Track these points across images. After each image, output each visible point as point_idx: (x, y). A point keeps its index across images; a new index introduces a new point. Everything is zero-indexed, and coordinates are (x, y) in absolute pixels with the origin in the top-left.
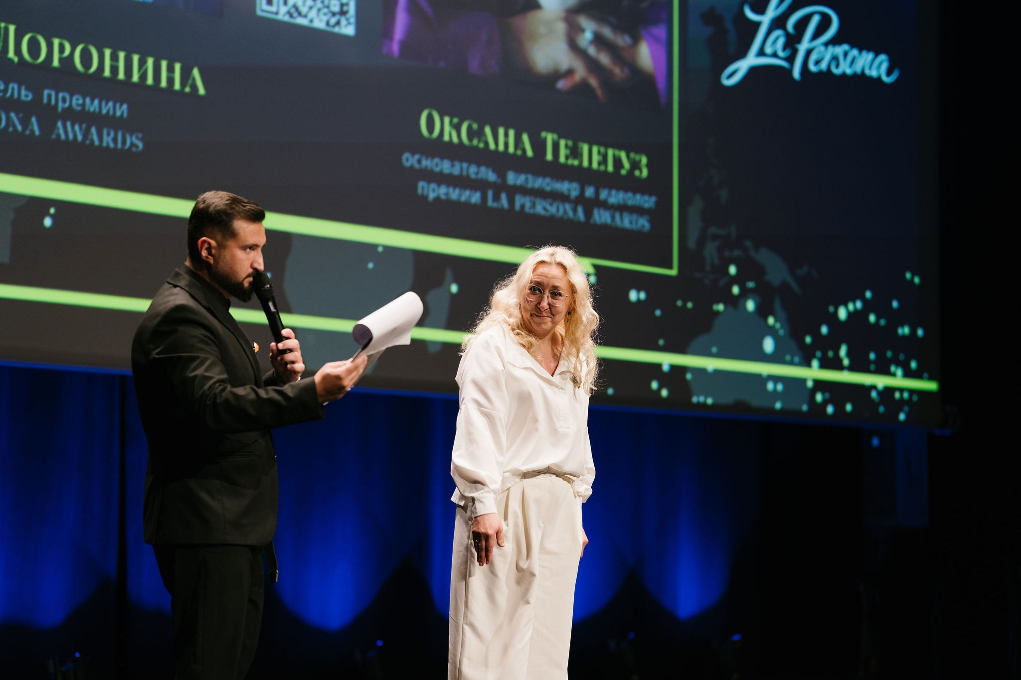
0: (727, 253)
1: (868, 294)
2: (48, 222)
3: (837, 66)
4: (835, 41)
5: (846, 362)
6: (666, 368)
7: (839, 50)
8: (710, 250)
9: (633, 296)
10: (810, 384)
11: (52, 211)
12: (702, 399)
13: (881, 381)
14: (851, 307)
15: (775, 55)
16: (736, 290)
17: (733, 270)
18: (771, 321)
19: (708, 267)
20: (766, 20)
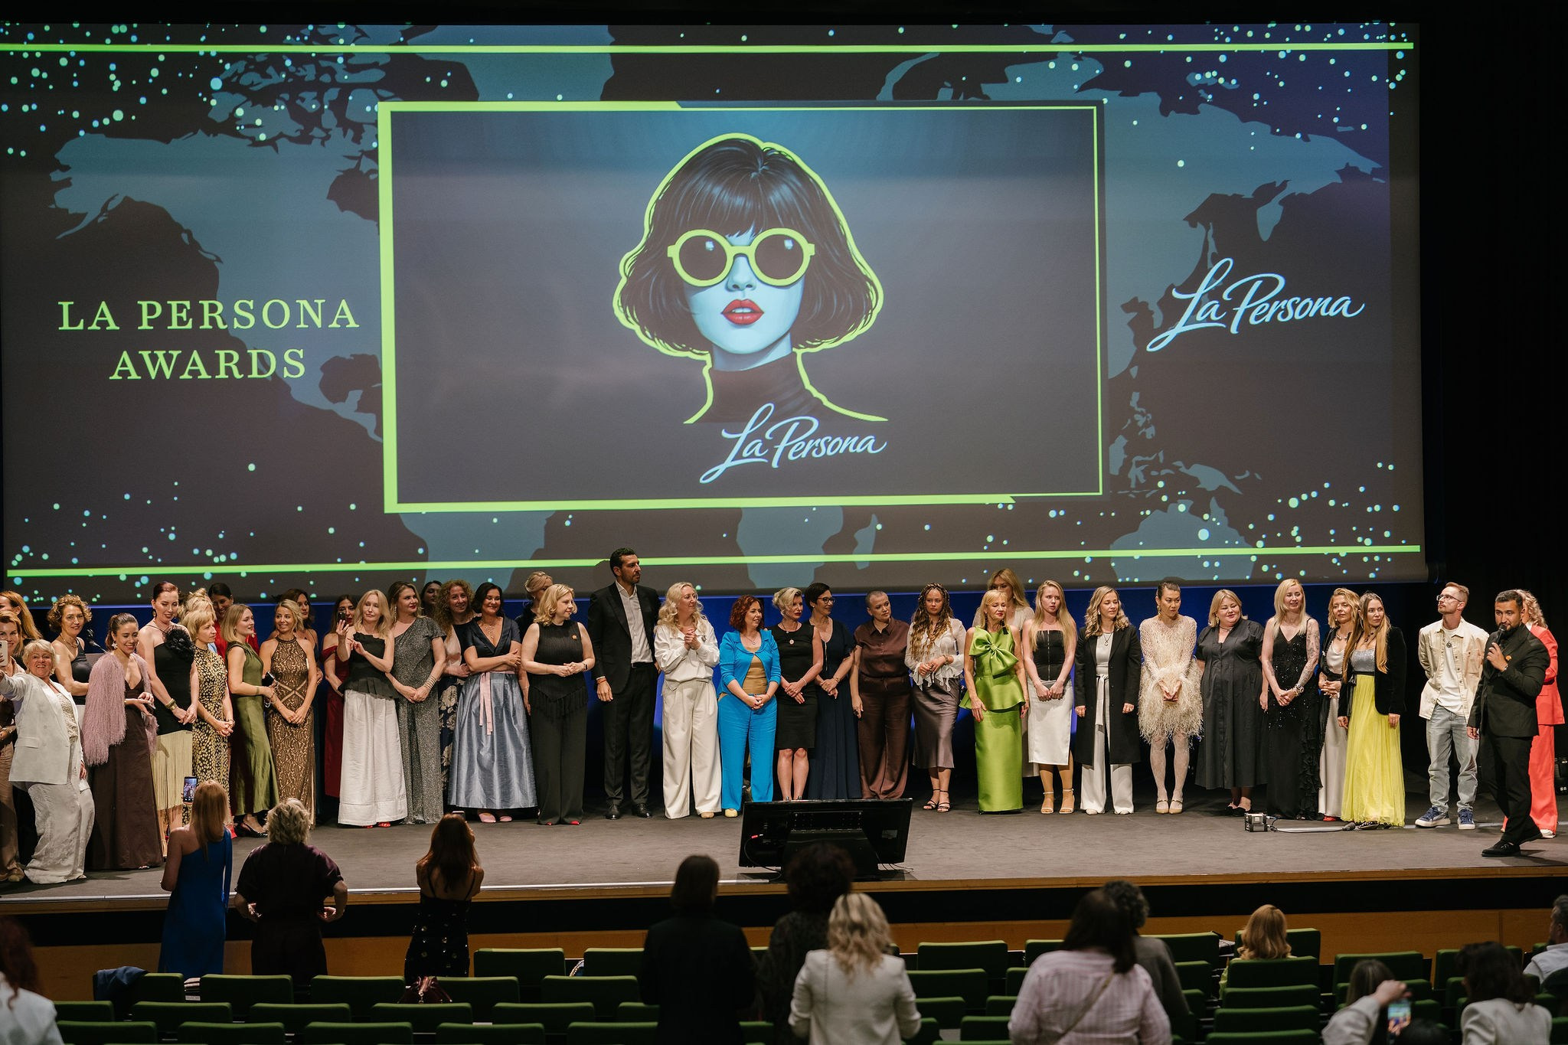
0: (1154, 473)
1: (1327, 485)
2: (568, 523)
3: (1285, 315)
4: (1280, 297)
5: (1299, 539)
6: (1088, 560)
7: (1288, 303)
8: (1136, 474)
9: (1052, 514)
10: (1254, 559)
11: (570, 517)
12: (1127, 579)
13: (1343, 551)
14: (1304, 497)
15: (1208, 319)
16: (1165, 498)
17: (1161, 484)
18: (1206, 517)
19: (1133, 486)
20: (1196, 297)
